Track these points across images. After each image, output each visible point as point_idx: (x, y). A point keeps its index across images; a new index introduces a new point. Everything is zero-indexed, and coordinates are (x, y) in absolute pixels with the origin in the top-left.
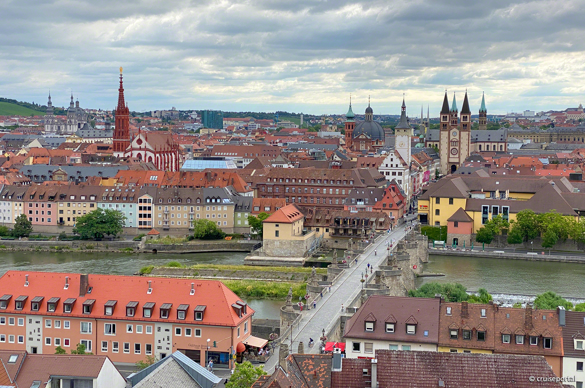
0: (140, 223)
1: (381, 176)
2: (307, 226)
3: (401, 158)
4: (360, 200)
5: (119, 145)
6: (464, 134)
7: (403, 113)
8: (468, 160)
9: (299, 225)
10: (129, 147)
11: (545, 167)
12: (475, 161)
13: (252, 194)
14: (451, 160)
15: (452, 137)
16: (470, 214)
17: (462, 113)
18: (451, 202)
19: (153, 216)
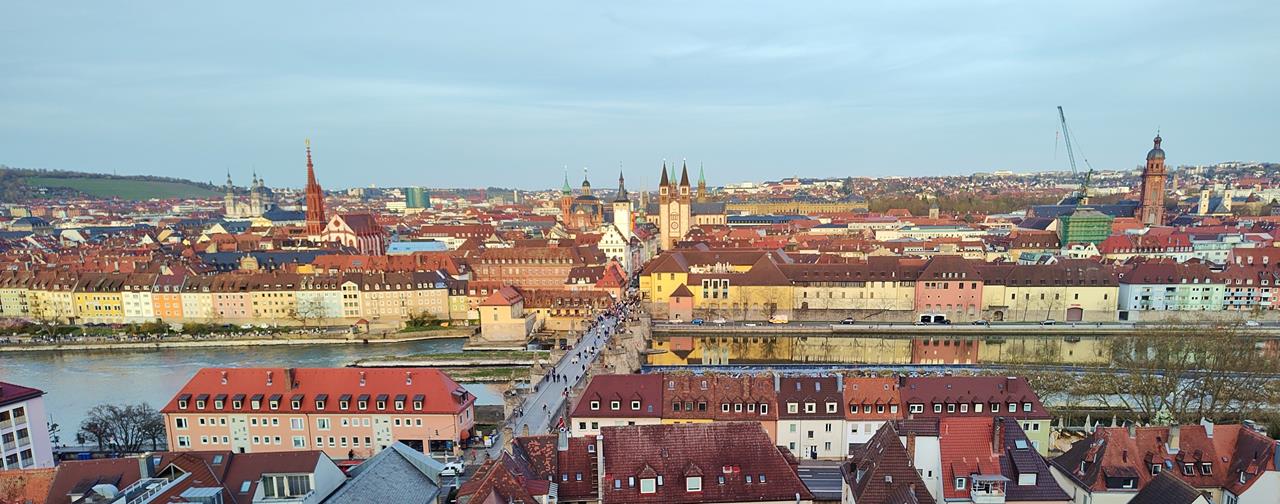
0: (346, 312)
1: (601, 253)
3: (621, 234)
4: (581, 279)
5: (313, 228)
6: (684, 207)
7: (622, 186)
8: (688, 234)
10: (326, 230)
12: (696, 235)
13: (467, 277)
14: (671, 235)
15: (672, 210)
16: (691, 288)
17: (681, 184)
18: (673, 278)
19: (360, 303)
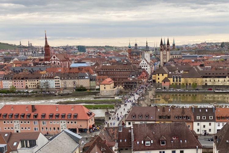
0: (56, 86)
1: (140, 67)
2: (115, 85)
3: (146, 61)
4: (133, 76)
5: (47, 59)
6: (168, 52)
7: (147, 45)
8: (169, 61)
9: (113, 85)
10: (51, 59)
11: (193, 62)
12: (171, 61)
13: (96, 75)
14: (164, 61)
15: (164, 53)
16: (169, 79)
17: (167, 45)
18: (163, 75)
19: (60, 83)
